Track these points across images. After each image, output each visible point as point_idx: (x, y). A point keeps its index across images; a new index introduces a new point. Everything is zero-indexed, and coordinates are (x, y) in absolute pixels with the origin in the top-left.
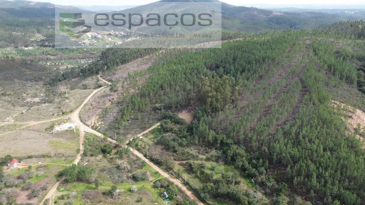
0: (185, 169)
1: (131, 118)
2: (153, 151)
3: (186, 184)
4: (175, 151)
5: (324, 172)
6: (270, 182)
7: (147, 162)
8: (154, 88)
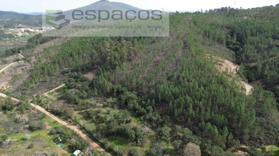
0: (84, 116)
1: (40, 81)
2: (55, 105)
3: (82, 128)
4: (76, 103)
5: (198, 103)
6: (156, 117)
7: (48, 114)
8: (63, 56)
